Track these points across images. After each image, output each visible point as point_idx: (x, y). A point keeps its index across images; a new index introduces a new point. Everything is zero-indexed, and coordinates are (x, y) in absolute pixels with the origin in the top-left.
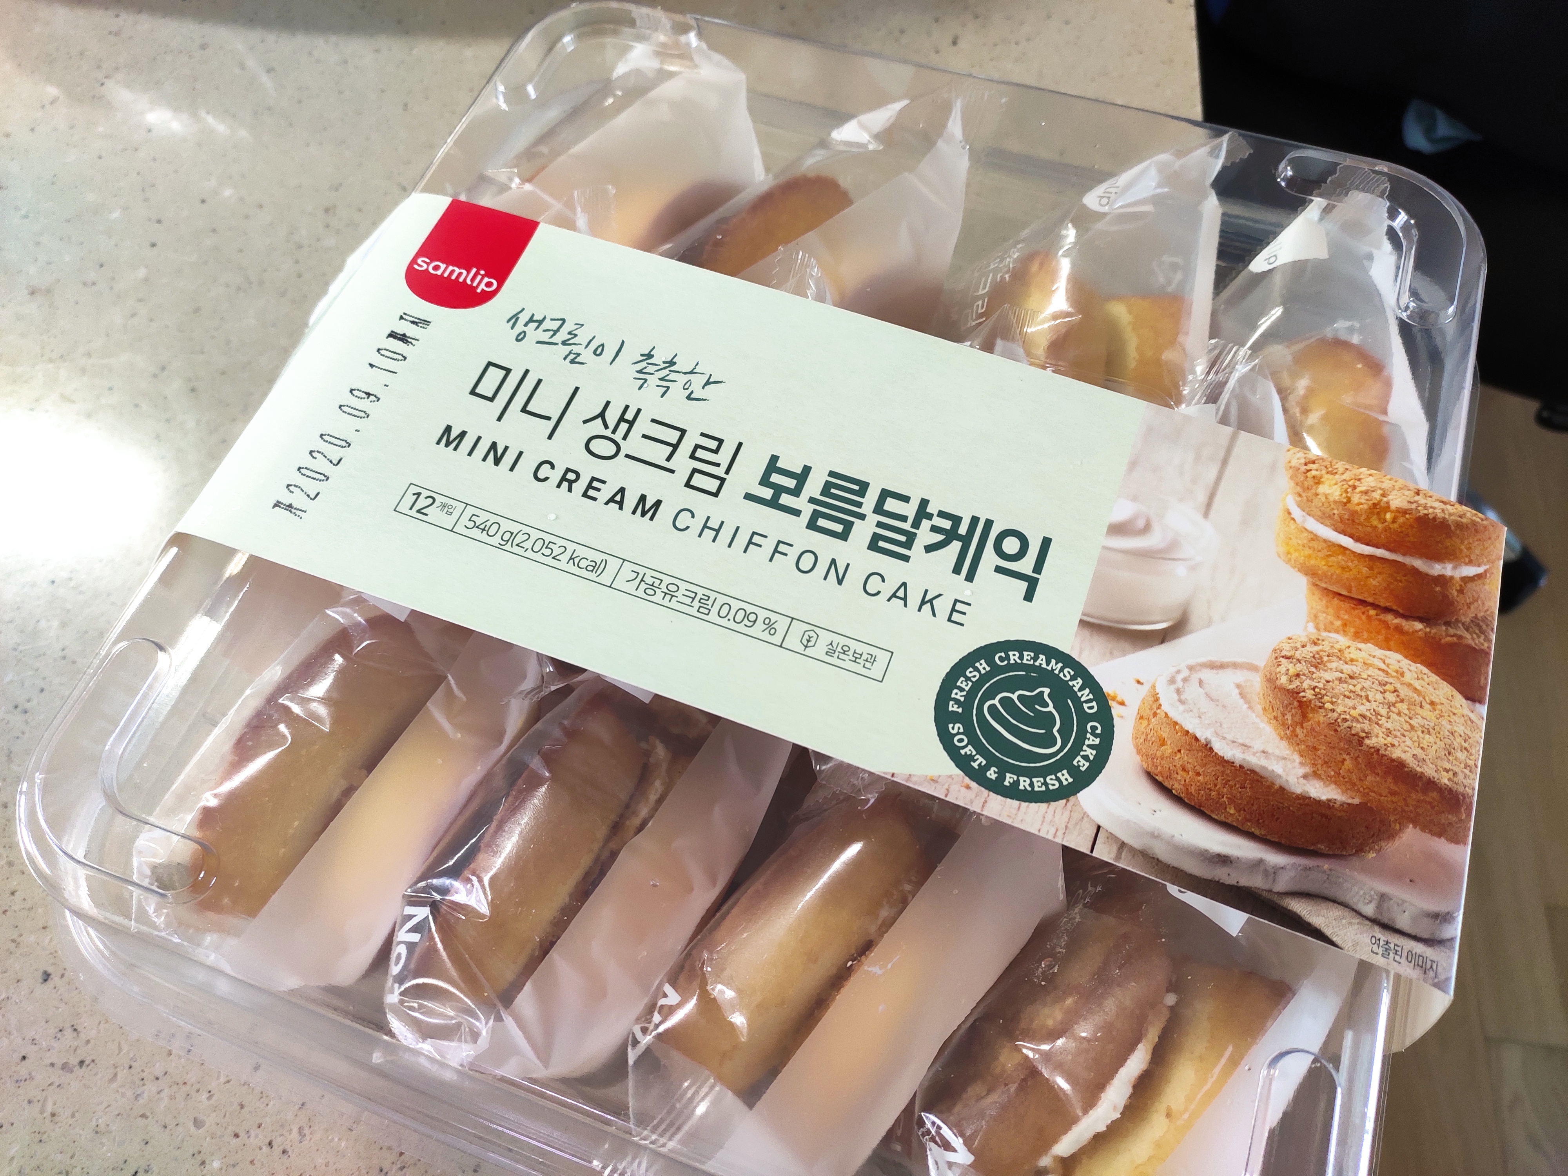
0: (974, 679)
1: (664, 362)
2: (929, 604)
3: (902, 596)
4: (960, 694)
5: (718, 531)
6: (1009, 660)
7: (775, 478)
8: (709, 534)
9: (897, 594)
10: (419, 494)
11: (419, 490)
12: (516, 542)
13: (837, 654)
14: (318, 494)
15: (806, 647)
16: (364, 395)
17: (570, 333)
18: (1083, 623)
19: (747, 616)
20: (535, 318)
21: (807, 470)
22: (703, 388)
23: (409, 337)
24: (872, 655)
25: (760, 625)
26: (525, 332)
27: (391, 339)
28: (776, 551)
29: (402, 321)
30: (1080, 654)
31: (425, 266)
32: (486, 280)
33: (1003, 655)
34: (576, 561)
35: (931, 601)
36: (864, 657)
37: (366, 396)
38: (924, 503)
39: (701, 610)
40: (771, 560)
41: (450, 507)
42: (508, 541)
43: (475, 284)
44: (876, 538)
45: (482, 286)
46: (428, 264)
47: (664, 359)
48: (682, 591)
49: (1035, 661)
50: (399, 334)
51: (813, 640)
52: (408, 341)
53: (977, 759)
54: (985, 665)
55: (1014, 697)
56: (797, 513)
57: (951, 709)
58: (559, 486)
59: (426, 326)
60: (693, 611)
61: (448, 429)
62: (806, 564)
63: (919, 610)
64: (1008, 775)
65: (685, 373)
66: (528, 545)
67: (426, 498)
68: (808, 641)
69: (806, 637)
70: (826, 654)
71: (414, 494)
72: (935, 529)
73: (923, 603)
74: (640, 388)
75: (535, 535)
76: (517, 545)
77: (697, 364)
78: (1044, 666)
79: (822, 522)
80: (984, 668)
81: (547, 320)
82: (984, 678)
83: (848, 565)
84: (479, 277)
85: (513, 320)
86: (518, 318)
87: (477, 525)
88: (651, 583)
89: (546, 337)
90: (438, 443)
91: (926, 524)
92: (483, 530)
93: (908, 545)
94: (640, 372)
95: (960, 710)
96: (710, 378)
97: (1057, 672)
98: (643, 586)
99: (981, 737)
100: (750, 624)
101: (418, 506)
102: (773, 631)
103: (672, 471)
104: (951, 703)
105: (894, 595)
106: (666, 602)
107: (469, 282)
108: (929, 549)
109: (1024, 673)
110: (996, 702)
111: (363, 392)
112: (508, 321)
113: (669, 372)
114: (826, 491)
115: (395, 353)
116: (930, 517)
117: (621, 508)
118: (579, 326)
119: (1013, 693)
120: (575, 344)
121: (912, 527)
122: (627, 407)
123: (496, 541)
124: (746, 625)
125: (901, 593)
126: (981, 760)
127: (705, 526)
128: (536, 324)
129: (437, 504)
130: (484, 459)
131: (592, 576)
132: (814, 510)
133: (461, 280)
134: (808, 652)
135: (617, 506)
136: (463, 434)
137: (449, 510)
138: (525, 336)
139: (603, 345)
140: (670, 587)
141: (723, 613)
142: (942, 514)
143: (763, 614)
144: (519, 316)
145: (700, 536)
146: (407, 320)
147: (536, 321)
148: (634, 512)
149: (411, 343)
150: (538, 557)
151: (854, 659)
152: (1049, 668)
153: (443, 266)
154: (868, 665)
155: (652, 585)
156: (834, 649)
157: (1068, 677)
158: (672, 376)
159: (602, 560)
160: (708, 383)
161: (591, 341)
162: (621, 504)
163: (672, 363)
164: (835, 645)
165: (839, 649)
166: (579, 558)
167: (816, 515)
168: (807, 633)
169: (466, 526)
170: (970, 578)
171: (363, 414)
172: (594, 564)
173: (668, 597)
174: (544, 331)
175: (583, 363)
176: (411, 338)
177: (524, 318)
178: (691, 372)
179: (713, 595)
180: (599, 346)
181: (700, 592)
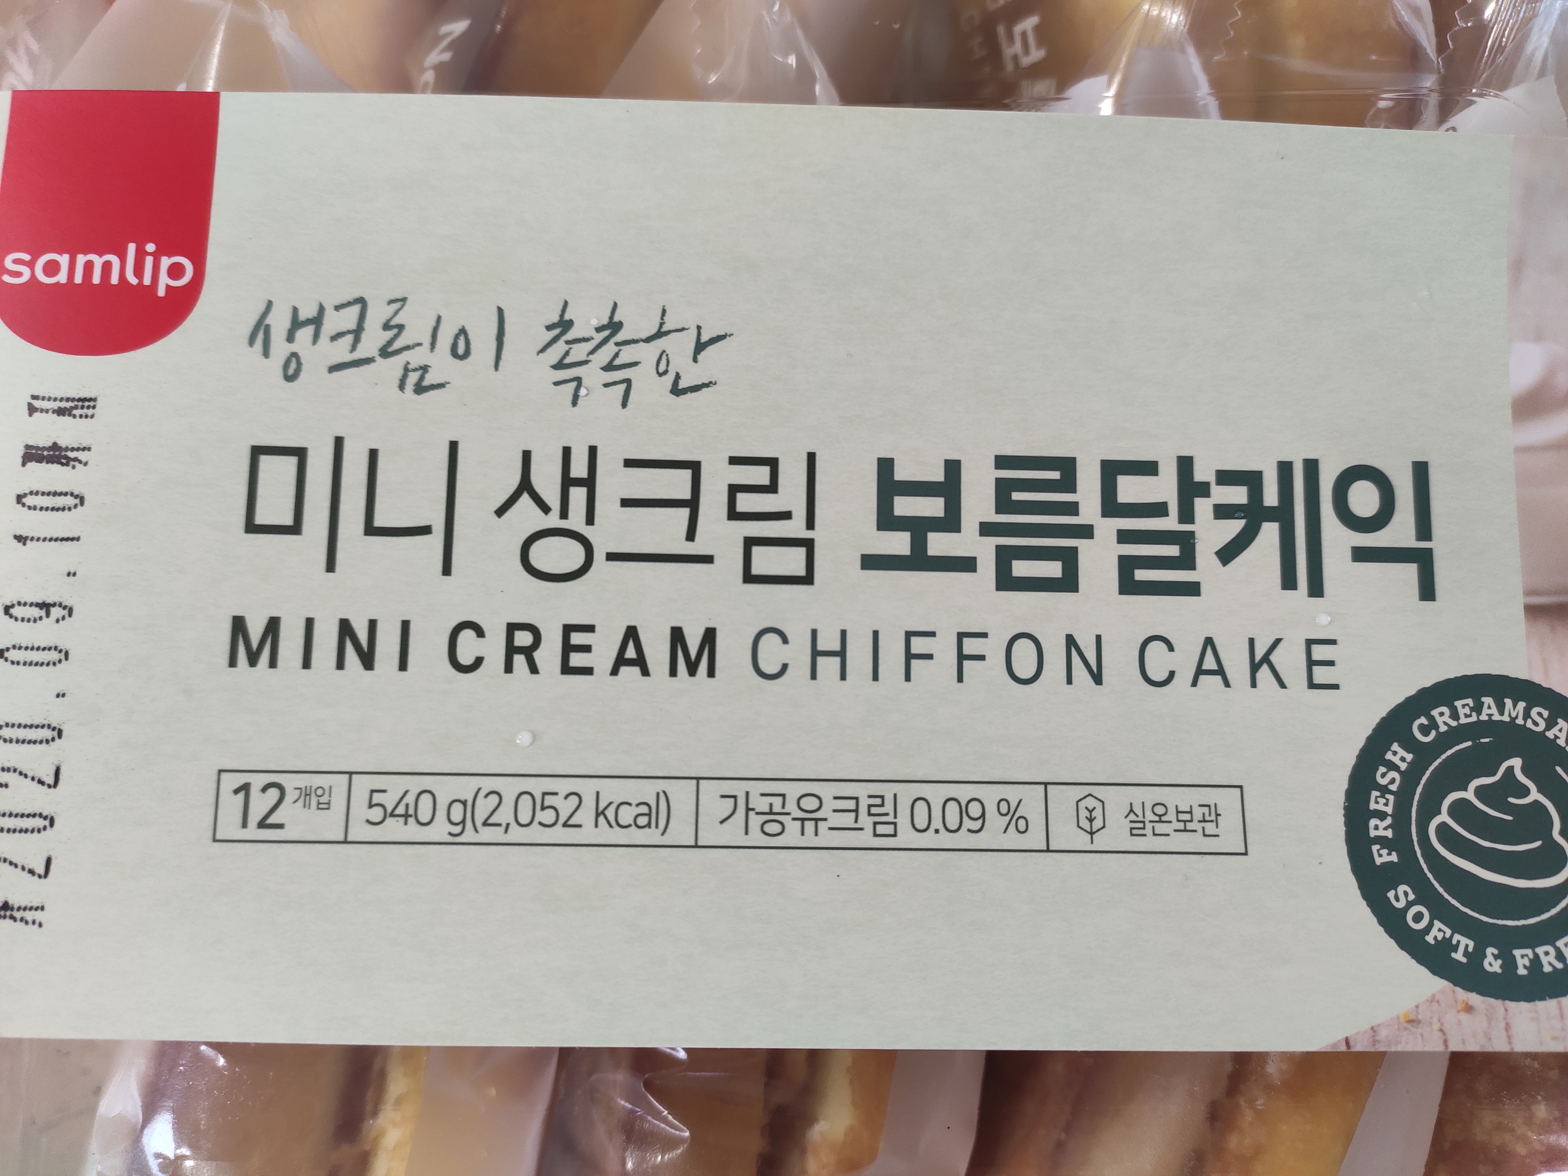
0: (1394, 787)
1: (599, 330)
2: (1265, 667)
3: (1214, 667)
4: (1382, 824)
5: (842, 653)
6: (1437, 727)
7: (904, 506)
8: (829, 666)
9: (1205, 667)
10: (245, 788)
11: (242, 779)
12: (480, 818)
13: (1149, 826)
14: (49, 861)
15: (1092, 833)
16: (36, 612)
17: (387, 327)
18: (1533, 612)
19: (964, 811)
20: (303, 315)
21: (953, 468)
22: (695, 360)
23: (67, 449)
24: (1209, 806)
25: (995, 822)
26: (294, 355)
27: (32, 465)
28: (962, 657)
29: (37, 415)
30: (1546, 673)
31: (26, 271)
32: (166, 262)
33: (1423, 720)
34: (610, 813)
35: (1266, 659)
36: (1198, 813)
37: (43, 613)
38: (1185, 465)
39: (881, 829)
40: (960, 679)
41: (320, 792)
42: (463, 821)
43: (147, 281)
44: (1127, 565)
45: (164, 280)
46: (31, 265)
47: (595, 323)
48: (830, 804)
49: (1479, 713)
50: (44, 449)
51: (1097, 813)
52: (69, 459)
53: (1459, 942)
54: (1402, 753)
55: (1469, 795)
56: (967, 564)
57: (1378, 861)
58: (509, 668)
59: (90, 412)
60: (865, 838)
61: (239, 625)
62: (1025, 666)
63: (1254, 685)
64: (1517, 953)
65: (648, 340)
66: (504, 815)
67: (264, 789)
68: (1091, 820)
69: (1084, 814)
70: (1132, 835)
71: (236, 792)
72: (1223, 512)
73: (1255, 667)
74: (574, 403)
75: (509, 788)
76: (485, 824)
77: (664, 312)
78: (1497, 717)
79: (1021, 568)
80: (1403, 759)
81: (330, 313)
82: (1410, 777)
83: (1099, 638)
84: (149, 260)
85: (260, 337)
86: (268, 327)
87: (389, 810)
88: (767, 810)
89: (341, 351)
90: (233, 663)
91: (1203, 507)
92: (406, 816)
93: (1187, 560)
94: (559, 366)
95: (1394, 857)
96: (699, 334)
97: (1519, 721)
98: (755, 821)
99: (1446, 896)
100: (977, 825)
101: (255, 815)
102: (1022, 824)
103: (708, 559)
104: (1375, 848)
105: (1200, 671)
106: (810, 839)
107: (133, 281)
108: (1227, 554)
109: (1469, 743)
110: (1444, 817)
111: (31, 605)
112: (252, 341)
113: (616, 349)
114: (1003, 504)
115: (55, 494)
116: (1204, 490)
117: (645, 672)
118: (398, 305)
119: (1465, 789)
120: (407, 348)
121: (1182, 521)
122: (567, 452)
123: (440, 830)
124: (969, 830)
125: (1210, 663)
126: (1465, 943)
127: (816, 653)
128: (309, 330)
129: (290, 796)
130: (340, 665)
131: (651, 836)
132: (998, 547)
133: (115, 280)
134: (1102, 841)
135: (636, 670)
136: (273, 626)
137: (322, 800)
138: (299, 364)
139: (463, 331)
140: (804, 803)
141: (921, 823)
142: (1226, 478)
143: (990, 796)
144: (268, 321)
145: (814, 676)
146: (47, 411)
147: (308, 322)
148: (673, 672)
149: (76, 459)
150: (535, 834)
151: (1181, 826)
152: (1506, 718)
153: (64, 260)
154: (1210, 828)
155: (771, 813)
156: (1141, 818)
157: (1542, 725)
158: (627, 355)
159: (658, 794)
160: (700, 347)
161: (435, 330)
162: (641, 662)
163: (614, 326)
164: (1138, 810)
165: (1150, 816)
166: (614, 806)
167: (1004, 556)
168: (1082, 805)
169: (368, 821)
170: (1316, 589)
171: (54, 656)
172: (644, 809)
173: (810, 826)
174: (334, 338)
175: (441, 386)
176: (73, 449)
177: (279, 323)
178: (660, 334)
179: (887, 791)
180: (457, 337)
181: (862, 791)
